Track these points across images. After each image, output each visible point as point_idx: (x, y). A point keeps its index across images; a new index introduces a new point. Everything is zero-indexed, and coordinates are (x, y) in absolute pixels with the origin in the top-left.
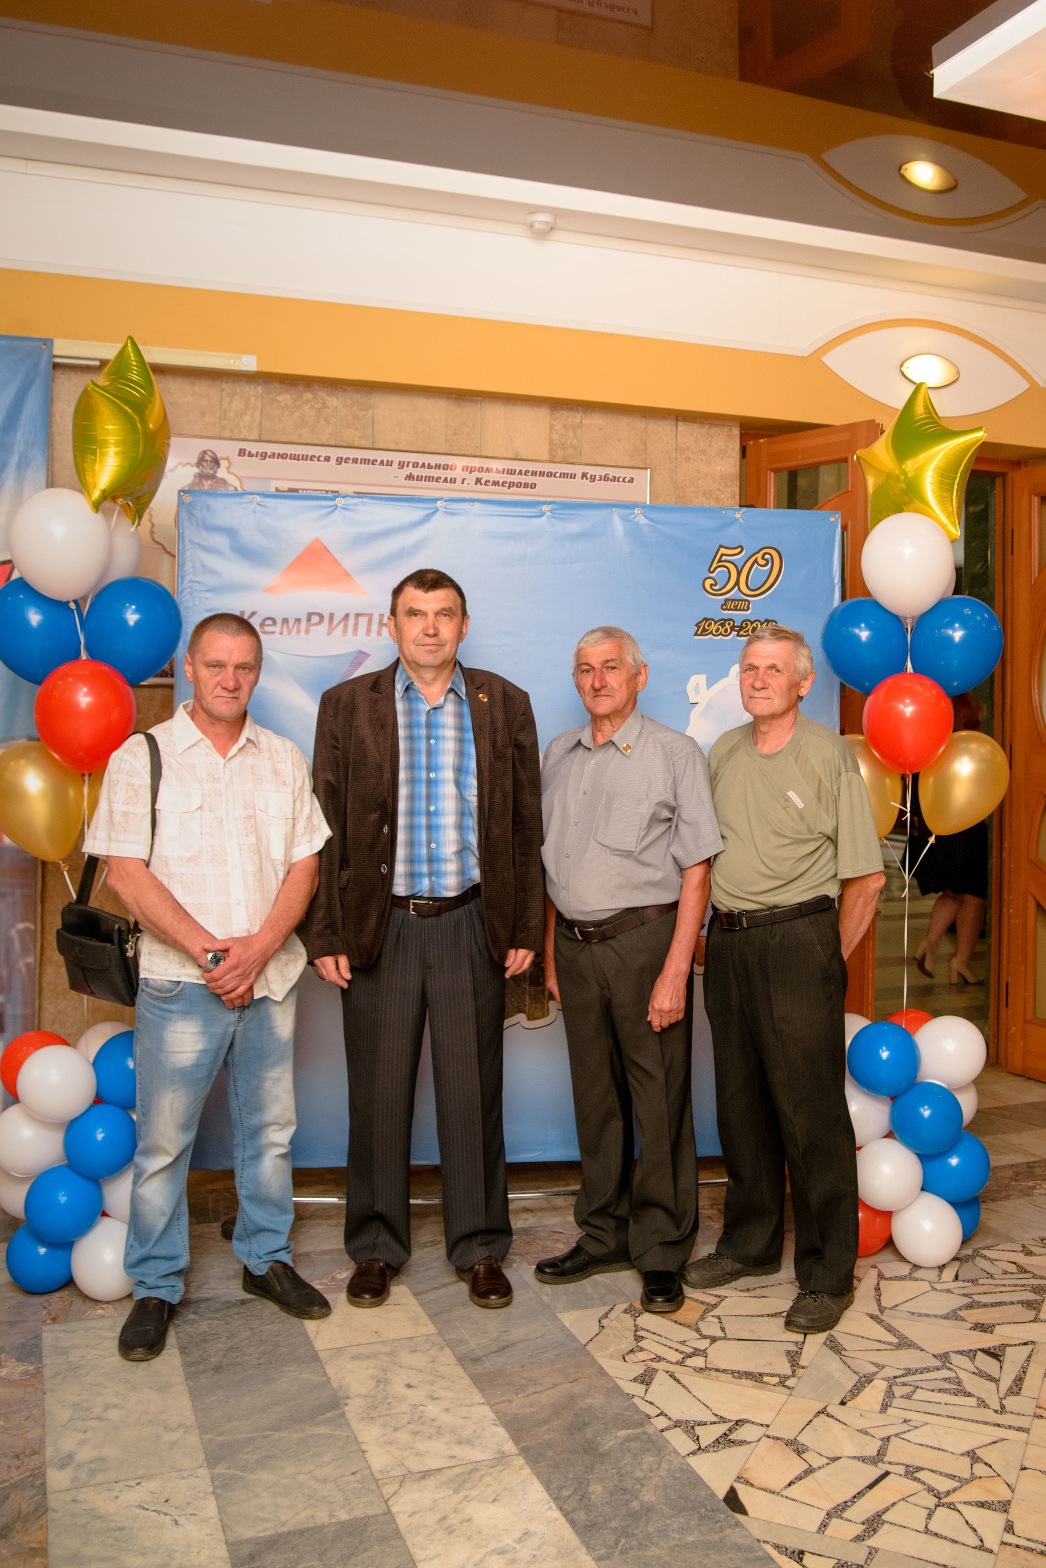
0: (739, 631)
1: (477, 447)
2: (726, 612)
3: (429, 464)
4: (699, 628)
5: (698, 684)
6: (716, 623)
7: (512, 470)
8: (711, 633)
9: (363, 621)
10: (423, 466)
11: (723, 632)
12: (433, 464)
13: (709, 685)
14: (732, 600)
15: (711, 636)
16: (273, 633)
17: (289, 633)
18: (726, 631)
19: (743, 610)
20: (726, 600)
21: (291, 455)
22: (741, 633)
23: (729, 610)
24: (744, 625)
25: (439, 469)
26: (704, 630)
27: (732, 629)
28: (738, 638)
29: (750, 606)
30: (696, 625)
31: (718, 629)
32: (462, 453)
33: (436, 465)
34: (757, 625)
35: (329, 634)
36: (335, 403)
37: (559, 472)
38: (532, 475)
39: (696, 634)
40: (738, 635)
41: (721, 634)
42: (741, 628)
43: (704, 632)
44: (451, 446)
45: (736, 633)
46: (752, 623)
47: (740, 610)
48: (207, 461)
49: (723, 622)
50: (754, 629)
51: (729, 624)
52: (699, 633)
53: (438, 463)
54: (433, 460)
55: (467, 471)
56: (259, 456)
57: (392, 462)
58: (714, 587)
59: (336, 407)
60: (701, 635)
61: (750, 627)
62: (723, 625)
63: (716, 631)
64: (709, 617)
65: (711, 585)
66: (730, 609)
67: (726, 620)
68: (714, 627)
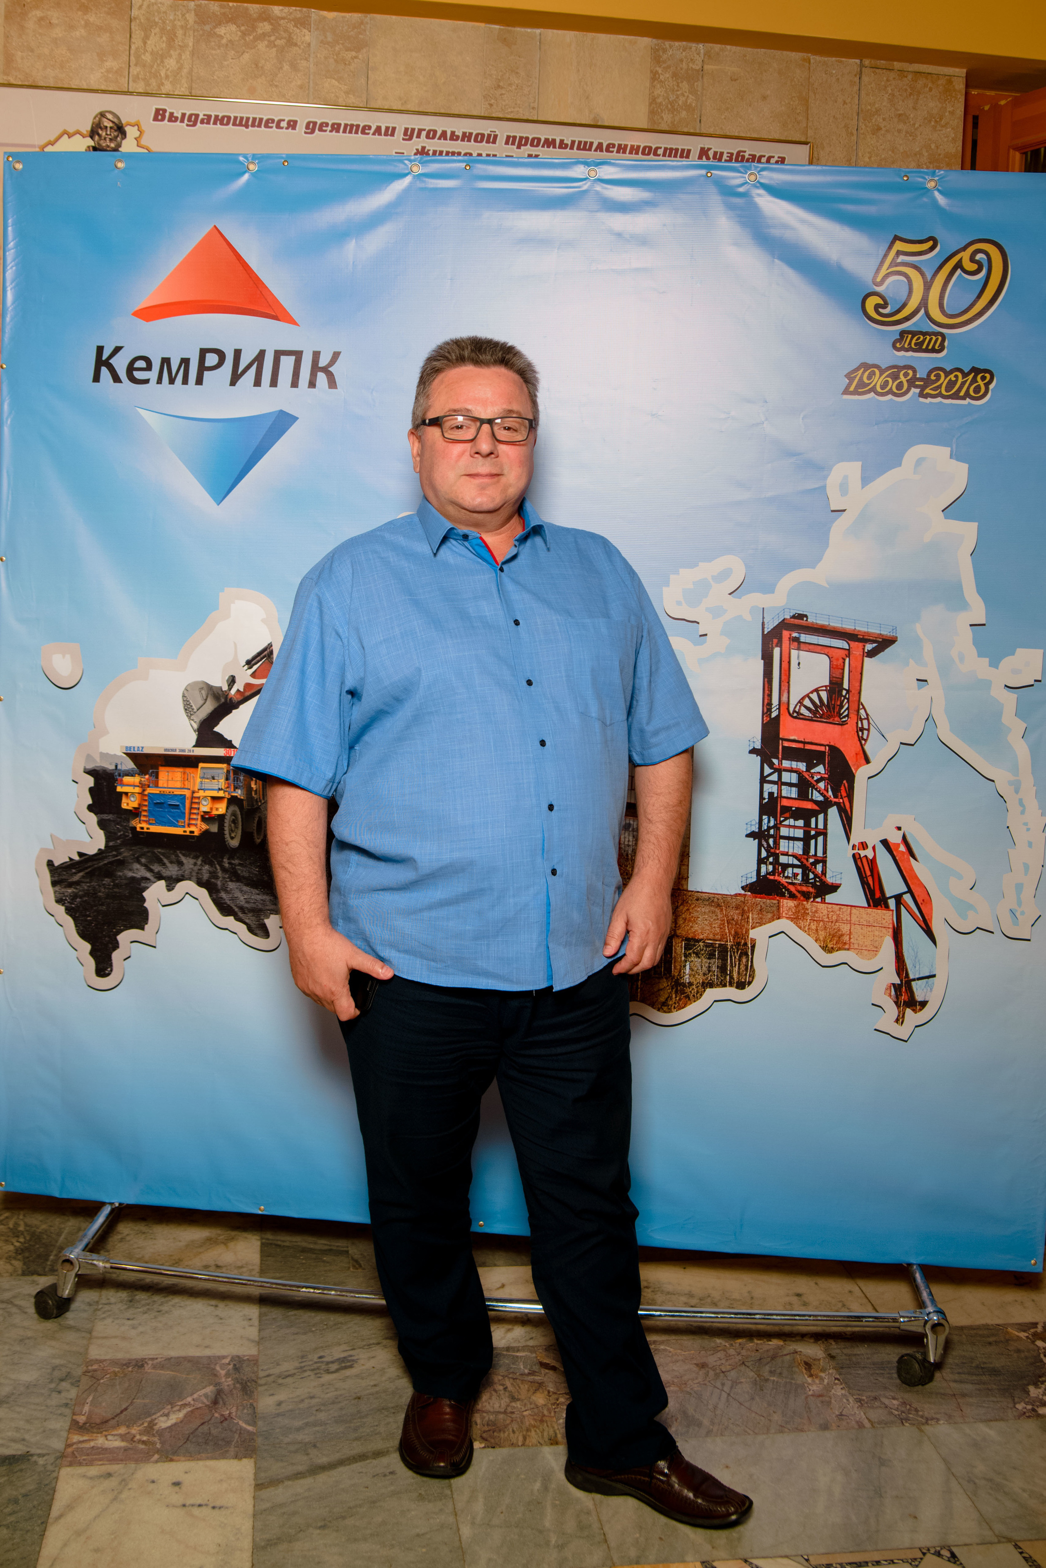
0: (923, 388)
1: (533, 108)
2: (902, 353)
3: (453, 133)
4: (851, 380)
5: (846, 477)
6: (882, 372)
7: (586, 143)
8: (873, 390)
9: (287, 363)
10: (444, 135)
11: (894, 390)
12: (459, 133)
13: (866, 480)
14: (914, 334)
15: (872, 394)
16: (146, 381)
17: (172, 381)
18: (900, 386)
19: (933, 351)
20: (903, 333)
21: (236, 118)
22: (927, 391)
23: (907, 350)
24: (933, 378)
25: (469, 141)
26: (861, 384)
27: (912, 383)
28: (922, 400)
29: (946, 344)
30: (848, 376)
31: (887, 382)
32: (509, 116)
33: (464, 134)
34: (956, 376)
35: (233, 383)
36: (307, 38)
37: (663, 146)
38: (618, 152)
39: (846, 392)
40: (921, 395)
41: (891, 392)
42: (927, 382)
43: (861, 388)
44: (491, 105)
45: (918, 391)
46: (947, 374)
47: (927, 351)
48: (106, 127)
49: (895, 371)
50: (951, 384)
51: (906, 375)
52: (852, 389)
53: (468, 131)
54: (461, 126)
55: (513, 144)
56: (186, 121)
57: (394, 129)
58: (881, 310)
59: (309, 44)
60: (855, 392)
61: (943, 381)
62: (895, 377)
63: (882, 388)
64: (870, 362)
65: (877, 307)
66: (910, 349)
67: (900, 368)
68: (878, 380)
